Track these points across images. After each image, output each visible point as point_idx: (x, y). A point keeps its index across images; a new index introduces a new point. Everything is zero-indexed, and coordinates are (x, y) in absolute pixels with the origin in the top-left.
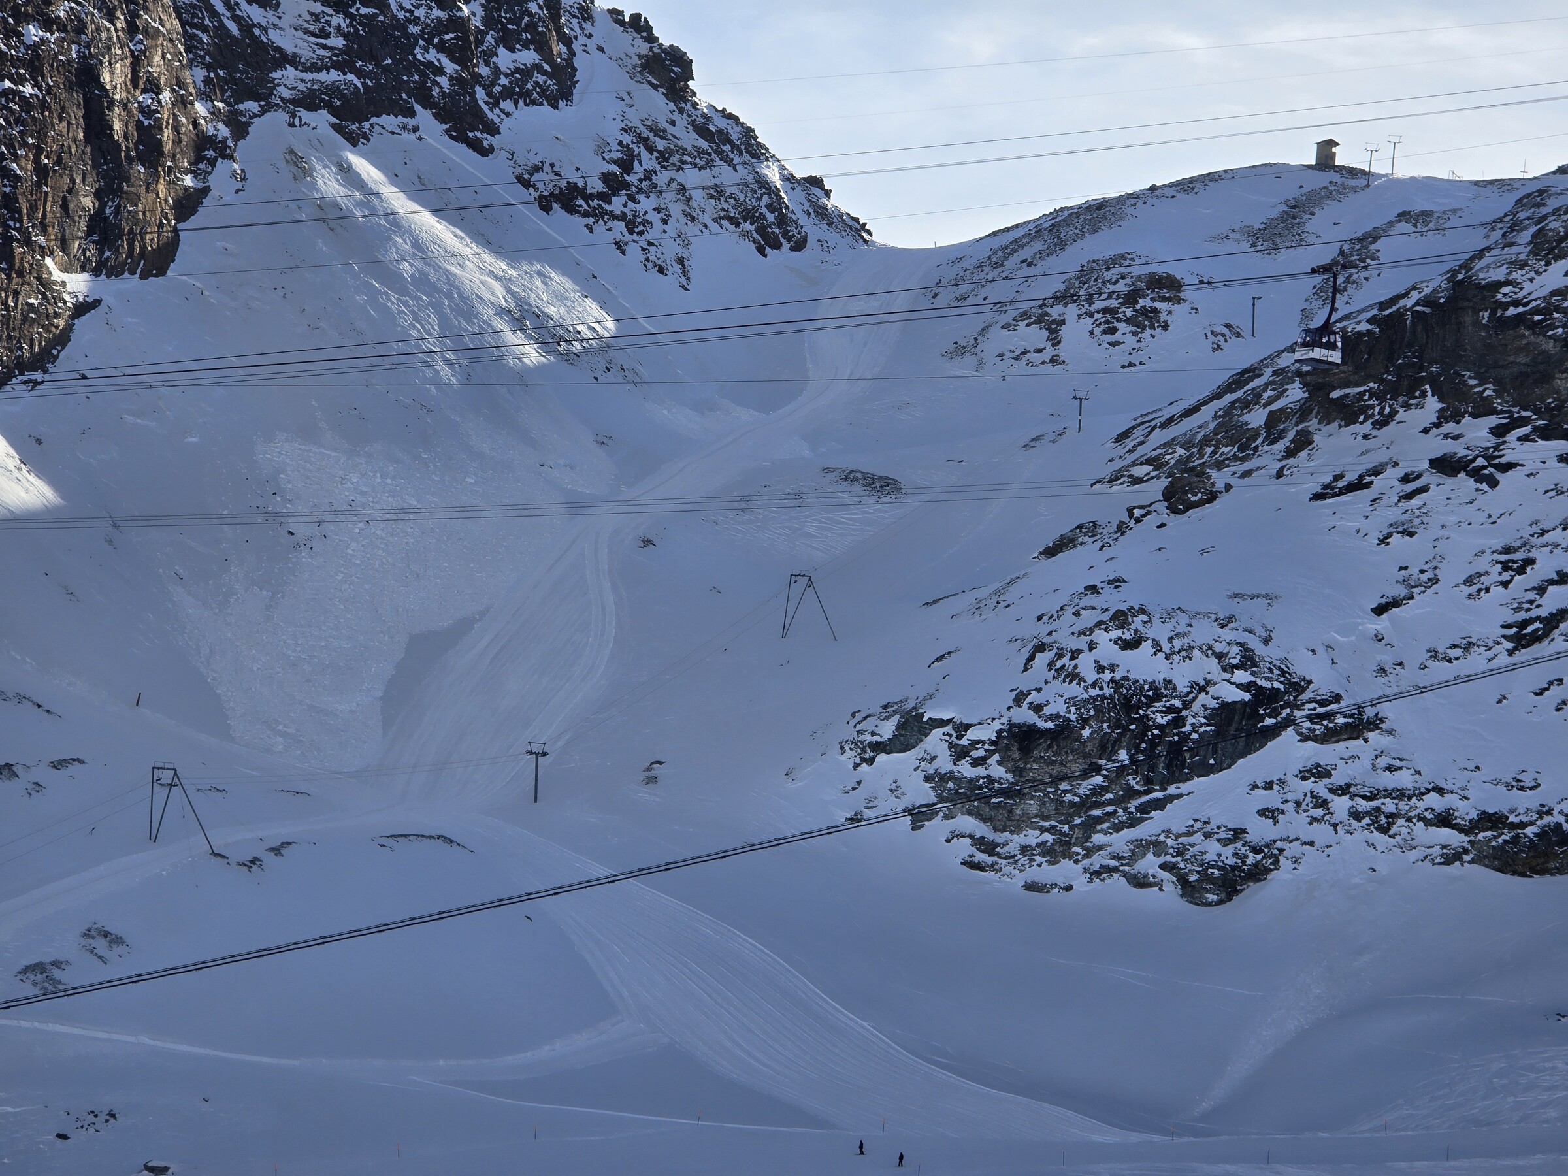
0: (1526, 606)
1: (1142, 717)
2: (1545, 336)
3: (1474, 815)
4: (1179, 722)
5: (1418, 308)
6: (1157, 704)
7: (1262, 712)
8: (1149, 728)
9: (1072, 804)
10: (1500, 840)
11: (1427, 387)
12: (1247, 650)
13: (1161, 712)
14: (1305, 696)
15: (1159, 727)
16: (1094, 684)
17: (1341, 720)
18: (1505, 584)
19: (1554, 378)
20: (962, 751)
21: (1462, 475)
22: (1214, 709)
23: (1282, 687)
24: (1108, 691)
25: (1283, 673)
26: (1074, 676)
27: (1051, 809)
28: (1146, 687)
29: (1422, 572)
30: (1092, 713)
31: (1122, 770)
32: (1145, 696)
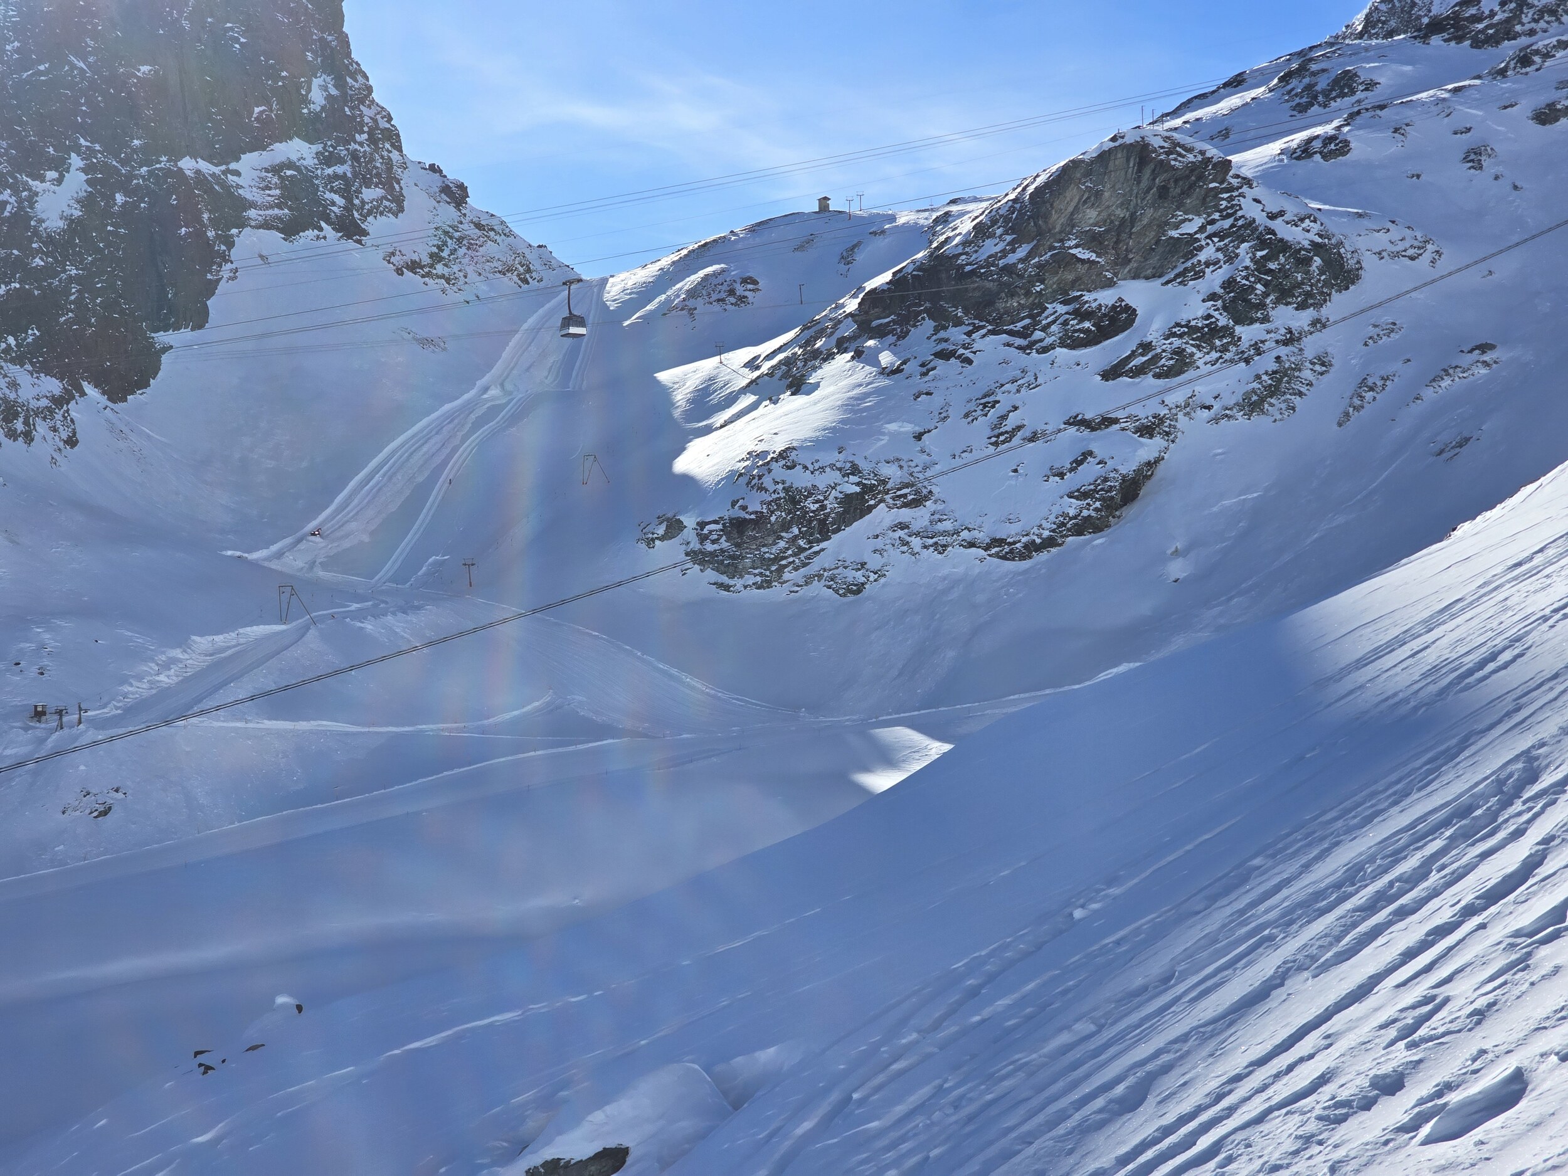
0: (998, 426)
1: (803, 507)
2: (988, 280)
3: (988, 540)
4: (823, 507)
5: (914, 273)
6: (810, 499)
7: (867, 497)
8: (807, 513)
9: (770, 559)
10: (1003, 552)
11: (925, 315)
12: (855, 465)
13: (813, 503)
14: (888, 486)
15: (813, 512)
16: (774, 491)
17: (910, 497)
18: (986, 415)
19: (995, 303)
20: (704, 537)
21: (953, 360)
22: (841, 498)
23: (876, 483)
24: (782, 495)
25: (876, 475)
26: (761, 488)
27: (758, 563)
28: (803, 490)
29: (940, 413)
30: (775, 507)
31: (796, 537)
32: (803, 495)
